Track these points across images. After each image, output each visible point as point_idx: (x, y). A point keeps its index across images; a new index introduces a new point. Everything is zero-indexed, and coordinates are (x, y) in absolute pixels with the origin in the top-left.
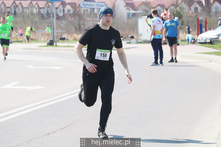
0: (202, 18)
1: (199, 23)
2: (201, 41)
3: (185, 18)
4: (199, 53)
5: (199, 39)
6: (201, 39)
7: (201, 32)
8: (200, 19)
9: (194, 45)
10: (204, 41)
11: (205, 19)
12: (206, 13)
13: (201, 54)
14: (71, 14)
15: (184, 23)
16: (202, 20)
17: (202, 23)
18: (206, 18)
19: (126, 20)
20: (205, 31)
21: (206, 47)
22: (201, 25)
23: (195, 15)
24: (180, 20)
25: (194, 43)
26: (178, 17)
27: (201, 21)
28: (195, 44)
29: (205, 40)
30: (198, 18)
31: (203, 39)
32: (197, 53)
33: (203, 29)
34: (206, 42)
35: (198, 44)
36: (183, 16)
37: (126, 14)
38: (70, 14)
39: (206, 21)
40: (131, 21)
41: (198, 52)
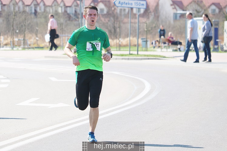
14: (105, 15)
19: (172, 22)
37: (172, 15)
38: (103, 14)
40: (179, 23)
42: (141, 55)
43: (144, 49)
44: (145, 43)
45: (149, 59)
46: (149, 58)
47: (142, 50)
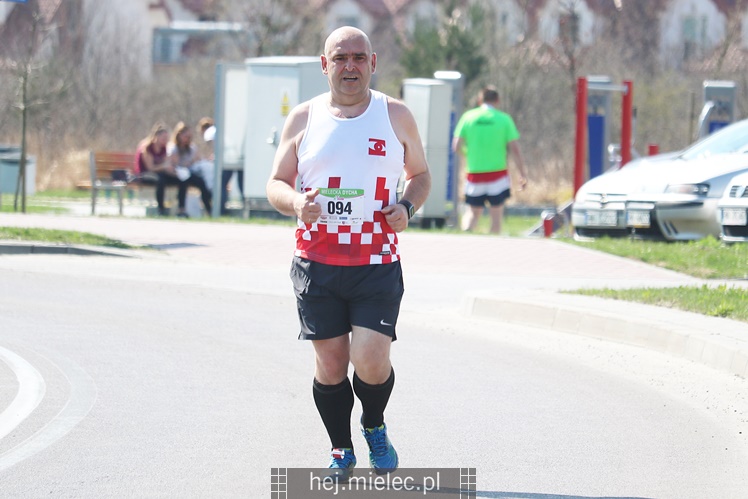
0: (604, 79)
1: (589, 110)
2: (596, 222)
3: (502, 77)
4: (581, 292)
5: (586, 206)
6: (598, 206)
7: (598, 167)
8: (590, 87)
9: (553, 243)
10: (610, 221)
11: (624, 89)
12: (629, 53)
13: (595, 300)
16: (607, 93)
17: (601, 112)
18: (628, 84)
20: (619, 159)
22: (597, 125)
23: (565, 60)
24: (474, 84)
25: (549, 228)
26: (457, 68)
27: (600, 98)
28: (555, 235)
29: (619, 213)
30: (582, 83)
31: (609, 207)
32: (571, 292)
33: (611, 149)
34: (623, 225)
35: (577, 237)
36: (493, 62)
37: (145, 38)
39: (626, 99)
41: (576, 286)
45: (34, 250)
46: (37, 244)
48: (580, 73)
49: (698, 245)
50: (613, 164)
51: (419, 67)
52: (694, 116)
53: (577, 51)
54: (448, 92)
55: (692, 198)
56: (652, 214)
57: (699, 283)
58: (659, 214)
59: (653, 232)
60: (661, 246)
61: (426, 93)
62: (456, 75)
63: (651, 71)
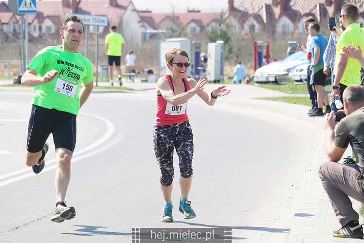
0: (261, 42)
1: (258, 51)
2: (261, 80)
3: (235, 42)
4: (257, 99)
5: (258, 76)
6: (261, 76)
7: (260, 65)
8: (258, 44)
9: (249, 86)
10: (264, 80)
11: (267, 44)
12: (268, 35)
13: (260, 101)
14: (53, 34)
15: (232, 50)
16: (262, 46)
17: (261, 51)
18: (268, 43)
19: (140, 44)
20: (266, 63)
21: (268, 88)
22: (260, 54)
23: (251, 37)
24: (227, 44)
25: (248, 82)
26: (223, 40)
27: (261, 47)
28: (251, 83)
29: (267, 77)
30: (256, 43)
31: (264, 76)
32: (254, 99)
33: (264, 60)
34: (267, 81)
35: (256, 84)
36: (232, 38)
37: (140, 35)
38: (51, 33)
39: (268, 47)
40: (149, 46)
41: (255, 97)
42: (101, 87)
43: (104, 79)
44: (106, 71)
45: (111, 92)
46: (112, 90)
47: (102, 81)
48: (255, 40)
49: (288, 85)
50: (264, 64)
51: (213, 40)
52: (286, 51)
53: (254, 34)
54: (220, 47)
55: (286, 73)
56: (275, 77)
57: (288, 95)
58: (277, 78)
59: (276, 82)
60: (278, 86)
61: (214, 47)
62: (222, 42)
63: (275, 39)
